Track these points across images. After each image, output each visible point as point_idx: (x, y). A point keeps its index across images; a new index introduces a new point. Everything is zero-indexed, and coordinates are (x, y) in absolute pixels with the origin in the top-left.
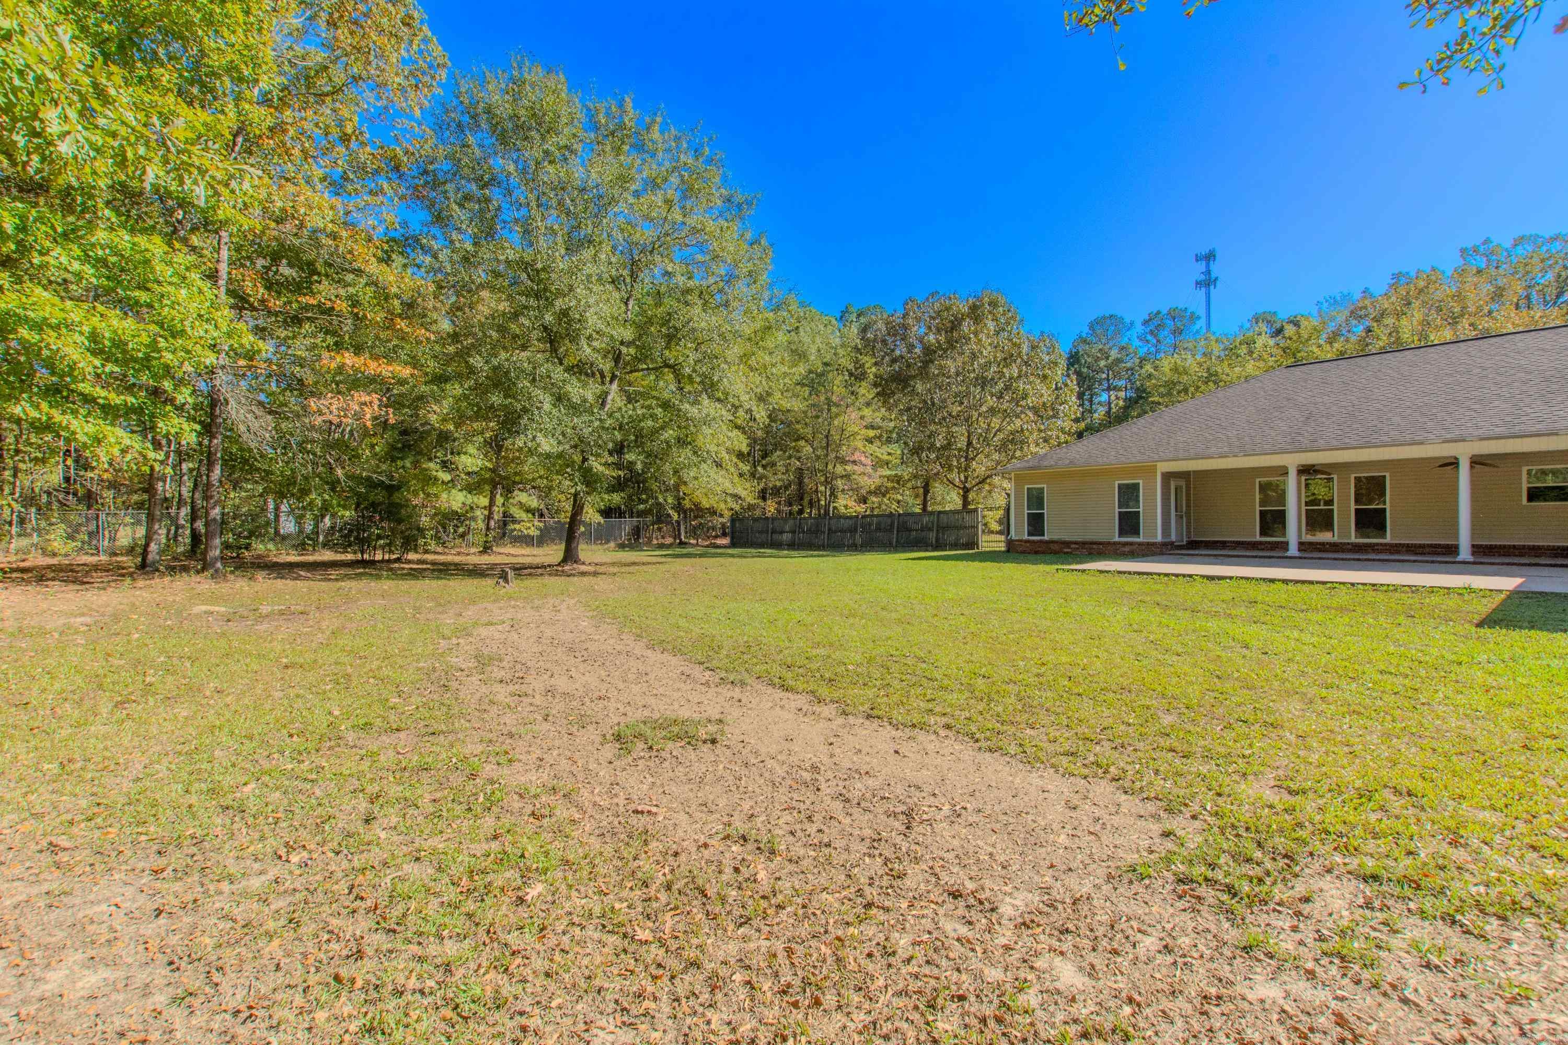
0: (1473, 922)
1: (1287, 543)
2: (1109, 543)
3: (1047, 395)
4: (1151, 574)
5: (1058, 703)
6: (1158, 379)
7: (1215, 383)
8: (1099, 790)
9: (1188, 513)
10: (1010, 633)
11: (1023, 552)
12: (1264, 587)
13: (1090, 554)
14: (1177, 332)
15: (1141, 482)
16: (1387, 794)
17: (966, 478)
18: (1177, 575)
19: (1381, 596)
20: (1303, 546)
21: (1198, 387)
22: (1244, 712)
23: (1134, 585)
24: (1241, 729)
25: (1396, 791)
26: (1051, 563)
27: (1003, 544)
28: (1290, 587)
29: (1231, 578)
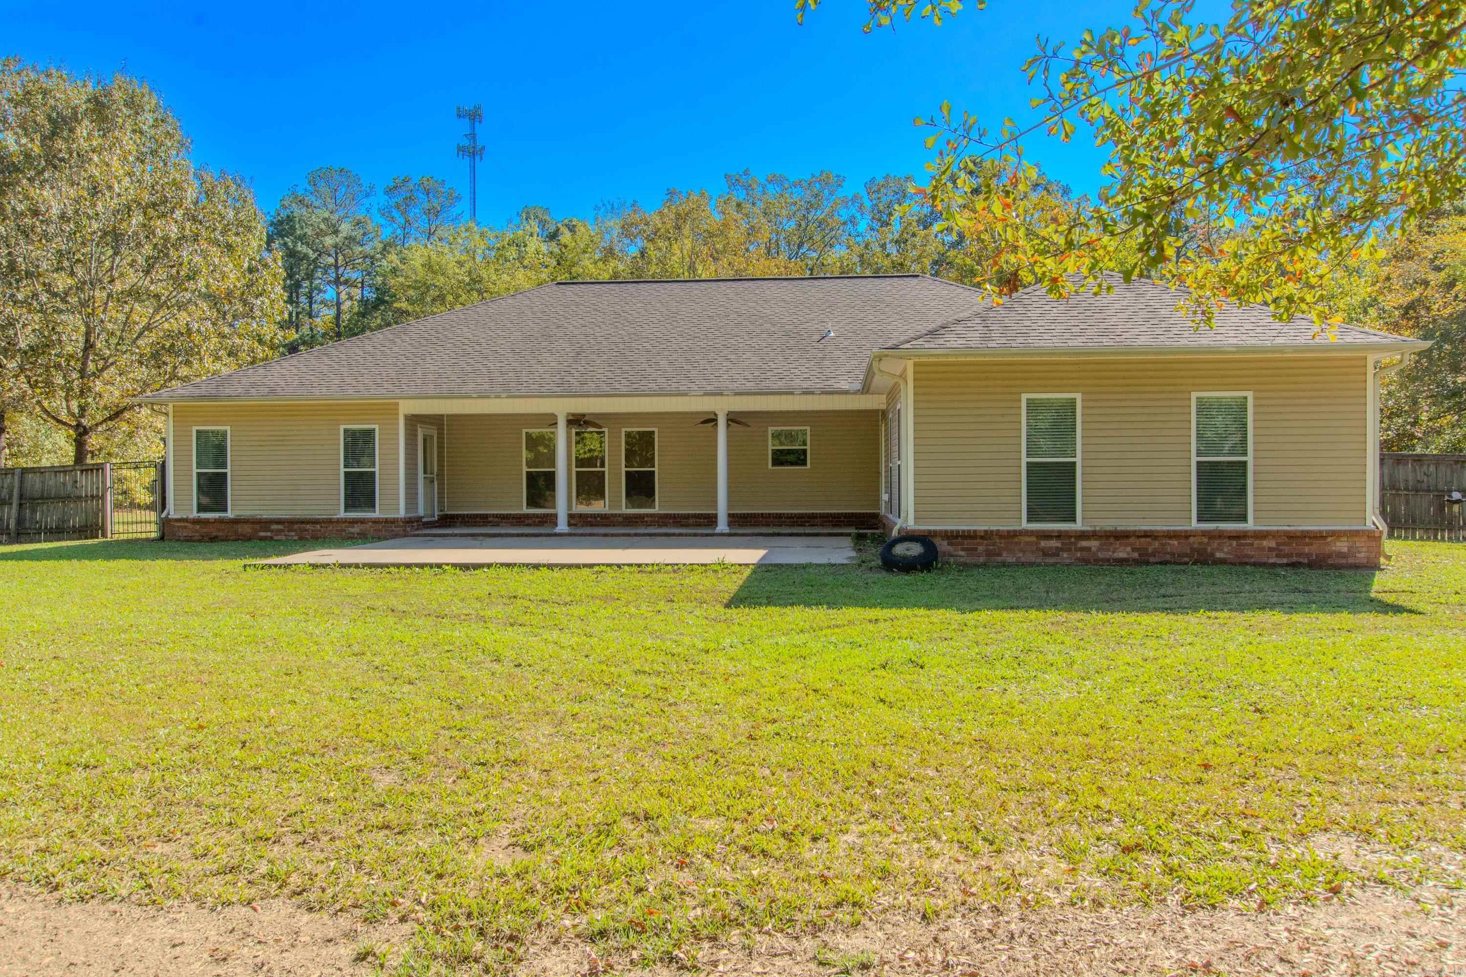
0: (687, 953)
1: (555, 516)
2: (330, 521)
3: (234, 279)
4: (387, 566)
5: (219, 789)
6: (407, 277)
7: (480, 292)
8: (266, 917)
9: (441, 474)
10: (147, 681)
11: (189, 540)
12: (527, 575)
13: (301, 538)
14: (433, 213)
15: (376, 427)
16: (626, 824)
17: (83, 409)
18: (421, 566)
19: (645, 578)
20: (575, 520)
21: (458, 296)
22: (485, 751)
23: (363, 584)
24: (478, 774)
25: (635, 818)
26: (236, 557)
27: (154, 527)
28: (557, 574)
29: (489, 566)
